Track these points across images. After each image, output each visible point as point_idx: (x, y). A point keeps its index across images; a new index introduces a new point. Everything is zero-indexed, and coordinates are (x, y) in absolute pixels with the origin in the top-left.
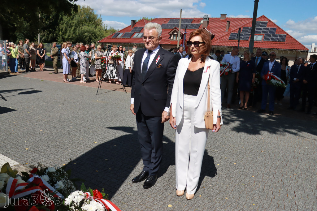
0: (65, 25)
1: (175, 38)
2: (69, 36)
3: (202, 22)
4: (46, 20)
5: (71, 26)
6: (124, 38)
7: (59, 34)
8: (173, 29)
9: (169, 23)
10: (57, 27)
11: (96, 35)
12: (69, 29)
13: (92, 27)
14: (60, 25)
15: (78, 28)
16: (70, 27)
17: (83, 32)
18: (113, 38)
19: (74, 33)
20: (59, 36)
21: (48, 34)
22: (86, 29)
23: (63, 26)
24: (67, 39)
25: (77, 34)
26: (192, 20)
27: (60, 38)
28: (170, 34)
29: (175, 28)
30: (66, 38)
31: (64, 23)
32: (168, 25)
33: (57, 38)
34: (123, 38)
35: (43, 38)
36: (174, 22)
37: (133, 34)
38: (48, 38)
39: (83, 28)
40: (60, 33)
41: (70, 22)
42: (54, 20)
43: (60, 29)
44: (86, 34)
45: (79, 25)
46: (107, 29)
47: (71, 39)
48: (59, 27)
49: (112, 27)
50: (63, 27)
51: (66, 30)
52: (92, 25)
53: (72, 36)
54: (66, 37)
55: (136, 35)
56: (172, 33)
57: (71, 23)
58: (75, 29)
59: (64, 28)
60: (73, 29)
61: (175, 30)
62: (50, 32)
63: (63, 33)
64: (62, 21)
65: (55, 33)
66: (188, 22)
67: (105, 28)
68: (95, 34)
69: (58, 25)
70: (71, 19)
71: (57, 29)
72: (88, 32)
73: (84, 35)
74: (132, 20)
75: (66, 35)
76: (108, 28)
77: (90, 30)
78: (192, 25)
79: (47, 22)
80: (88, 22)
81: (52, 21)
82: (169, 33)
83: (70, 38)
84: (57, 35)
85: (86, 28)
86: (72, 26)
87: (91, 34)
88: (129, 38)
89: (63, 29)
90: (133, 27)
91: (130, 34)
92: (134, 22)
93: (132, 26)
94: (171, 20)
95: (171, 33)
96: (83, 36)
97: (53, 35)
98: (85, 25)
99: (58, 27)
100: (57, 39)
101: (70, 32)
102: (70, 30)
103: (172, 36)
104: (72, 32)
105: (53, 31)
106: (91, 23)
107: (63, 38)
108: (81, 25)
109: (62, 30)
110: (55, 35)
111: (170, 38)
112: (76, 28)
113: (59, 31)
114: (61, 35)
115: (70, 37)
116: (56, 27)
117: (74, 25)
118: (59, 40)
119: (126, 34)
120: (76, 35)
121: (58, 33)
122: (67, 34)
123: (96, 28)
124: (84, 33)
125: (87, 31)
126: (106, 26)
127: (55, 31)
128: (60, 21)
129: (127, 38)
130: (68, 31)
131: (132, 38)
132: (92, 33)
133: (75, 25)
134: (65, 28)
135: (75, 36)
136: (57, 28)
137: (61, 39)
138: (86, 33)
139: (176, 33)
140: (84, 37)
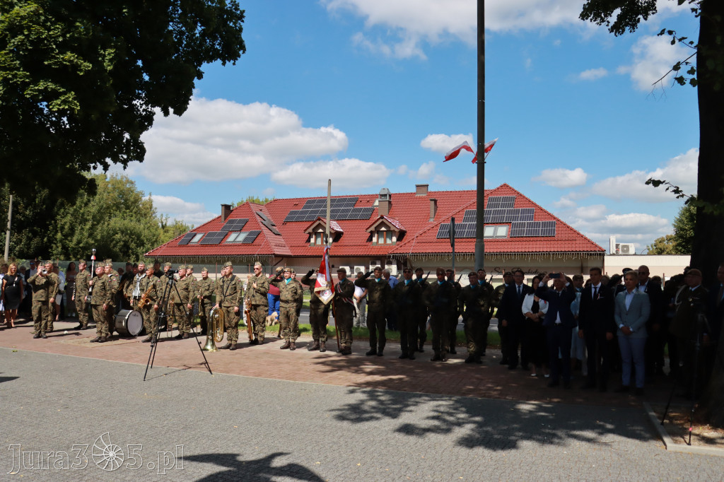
0: (69, 217)
1: (319, 240)
2: (79, 242)
3: (377, 203)
5: (84, 221)
6: (207, 245)
7: (56, 239)
8: (315, 222)
9: (305, 207)
10: (50, 222)
11: (142, 237)
12: (80, 228)
13: (131, 221)
14: (59, 217)
15: (101, 224)
16: (81, 223)
17: (111, 232)
18: (180, 246)
19: (90, 235)
20: (55, 244)
21: (29, 239)
22: (118, 225)
23: (64, 221)
24: (74, 249)
25: (99, 237)
26: (354, 200)
27: (57, 247)
28: (307, 232)
29: (319, 219)
30: (72, 247)
31: (68, 213)
32: (302, 213)
33: (52, 248)
34: (202, 245)
35: (17, 249)
36: (316, 207)
37: (227, 235)
38: (29, 248)
39: (112, 222)
40: (59, 236)
41: (81, 211)
42: (46, 208)
43: (59, 226)
44: (118, 236)
45: (102, 218)
46: (168, 225)
47: (85, 249)
48: (56, 222)
49: (178, 220)
50: (66, 223)
51: (72, 230)
52: (132, 216)
53: (87, 243)
54: (72, 245)
55: (232, 238)
56: (313, 229)
57: (83, 214)
58: (93, 228)
59: (68, 224)
60: (88, 227)
61: (320, 224)
62: (35, 234)
63: (66, 236)
64: (62, 210)
65: (45, 236)
66: (347, 205)
67: (162, 223)
68: (139, 236)
69: (53, 217)
70: (83, 205)
71: (51, 228)
72: (122, 232)
73: (114, 239)
74: (222, 205)
75: (71, 241)
76: (170, 223)
77: (128, 227)
78: (354, 210)
79: (28, 212)
80: (124, 210)
81: (41, 209)
82: (305, 230)
83: (81, 248)
84: (51, 241)
85: (116, 222)
86: (87, 220)
87: (130, 237)
88: (216, 245)
89: (66, 227)
90: (225, 219)
91: (220, 234)
92: (227, 208)
93: (223, 218)
94: (309, 202)
95: (310, 230)
96: (112, 241)
97: (42, 240)
98: (115, 216)
99: (53, 222)
100: (50, 250)
101: (81, 233)
102: (82, 229)
103: (314, 236)
104: (86, 234)
105: (41, 231)
106: (128, 211)
107: (65, 248)
108: (107, 218)
109: (62, 228)
110: (45, 239)
111: (309, 241)
112: (95, 223)
113: (57, 232)
114: (61, 241)
115: (81, 245)
116: (48, 222)
117: (90, 217)
118: (54, 252)
119: (210, 235)
120: (96, 241)
121: (53, 235)
122: (75, 239)
124: (114, 235)
125: (120, 229)
126: (164, 218)
127: (46, 232)
128: (59, 210)
129: (211, 245)
130: (77, 232)
131: (223, 243)
132: (131, 234)
133: (94, 217)
134: (71, 224)
135: (93, 242)
136: (51, 224)
137: (60, 249)
138: (117, 233)
139: (321, 230)
140: (114, 242)
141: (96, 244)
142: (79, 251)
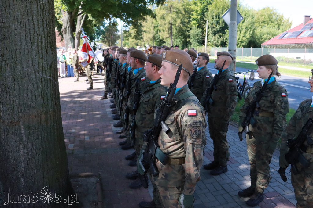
4: (216, 26)
15: (249, 31)
17: (262, 34)
18: (278, 39)
19: (244, 36)
21: (218, 38)
34: (287, 39)
35: (214, 43)
37: (302, 33)
38: (218, 43)
47: (242, 42)
53: (242, 39)
57: (241, 27)
58: (246, 32)
62: (220, 36)
72: (268, 34)
73: (263, 38)
77: (271, 31)
79: (217, 27)
80: (270, 23)
81: (222, 26)
83: (240, 42)
85: (265, 30)
87: (272, 36)
88: (294, 38)
91: (299, 32)
93: (304, 23)
97: (223, 39)
98: (265, 27)
99: (228, 31)
102: (240, 33)
104: (242, 35)
105: (223, 35)
106: (272, 24)
110: (225, 38)
112: (247, 30)
115: (240, 40)
116: (225, 31)
117: (245, 28)
119: (294, 33)
123: (279, 29)
125: (266, 33)
127: (225, 35)
129: (292, 39)
131: (298, 37)
135: (245, 39)
141: (247, 40)
142: (239, 43)
